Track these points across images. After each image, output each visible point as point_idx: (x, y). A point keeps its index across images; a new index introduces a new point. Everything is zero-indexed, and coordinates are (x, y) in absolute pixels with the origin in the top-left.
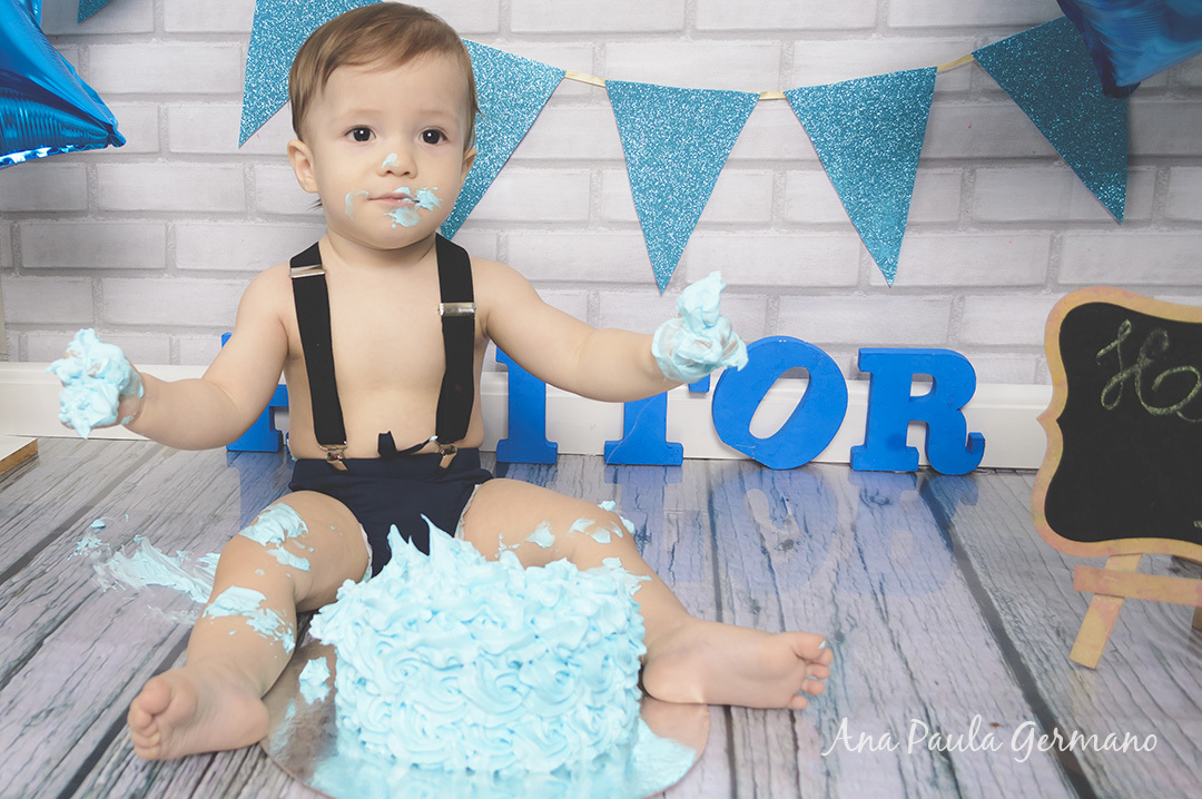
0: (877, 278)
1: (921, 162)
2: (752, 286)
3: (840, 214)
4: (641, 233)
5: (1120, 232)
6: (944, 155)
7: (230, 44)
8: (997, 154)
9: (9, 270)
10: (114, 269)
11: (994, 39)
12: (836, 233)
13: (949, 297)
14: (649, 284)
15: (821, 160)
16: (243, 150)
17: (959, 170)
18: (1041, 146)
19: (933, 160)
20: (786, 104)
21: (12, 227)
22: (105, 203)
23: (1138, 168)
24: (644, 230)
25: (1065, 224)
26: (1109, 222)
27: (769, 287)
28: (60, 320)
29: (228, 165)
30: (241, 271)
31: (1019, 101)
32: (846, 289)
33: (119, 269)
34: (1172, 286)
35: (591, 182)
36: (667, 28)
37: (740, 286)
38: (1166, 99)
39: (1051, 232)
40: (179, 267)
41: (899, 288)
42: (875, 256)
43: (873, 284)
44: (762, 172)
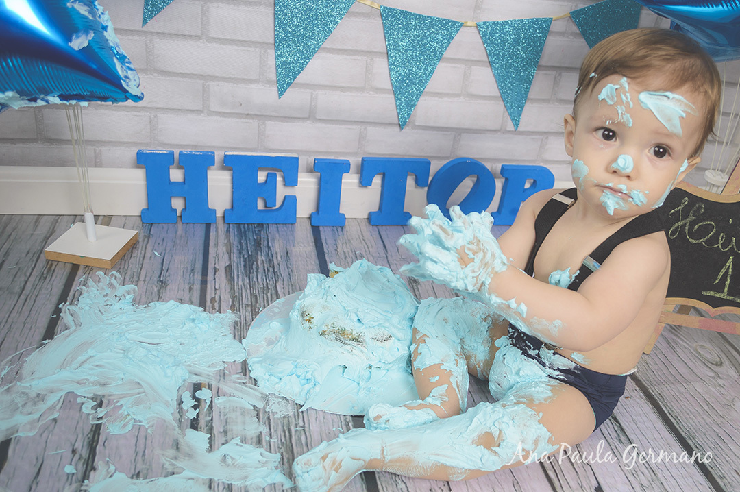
0: (510, 127)
2: (447, 128)
3: (495, 91)
4: (393, 96)
6: (548, 64)
12: (491, 102)
13: (541, 137)
15: (490, 63)
16: (144, 29)
17: (554, 73)
19: (543, 66)
20: (476, 29)
27: (457, 129)
29: (135, 38)
35: (367, 64)
41: (519, 132)
42: (510, 115)
43: (508, 129)
44: (459, 66)
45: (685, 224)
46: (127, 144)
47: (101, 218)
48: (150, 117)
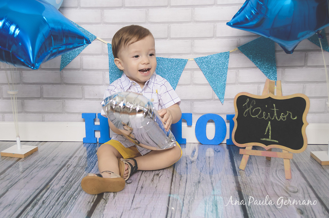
2: (187, 99)
6: (232, 67)
8: (244, 66)
12: (206, 86)
17: (235, 70)
23: (278, 69)
25: (261, 83)
29: (56, 71)
36: (163, 37)
39: (258, 85)
43: (216, 98)
44: (188, 72)
45: (249, 110)
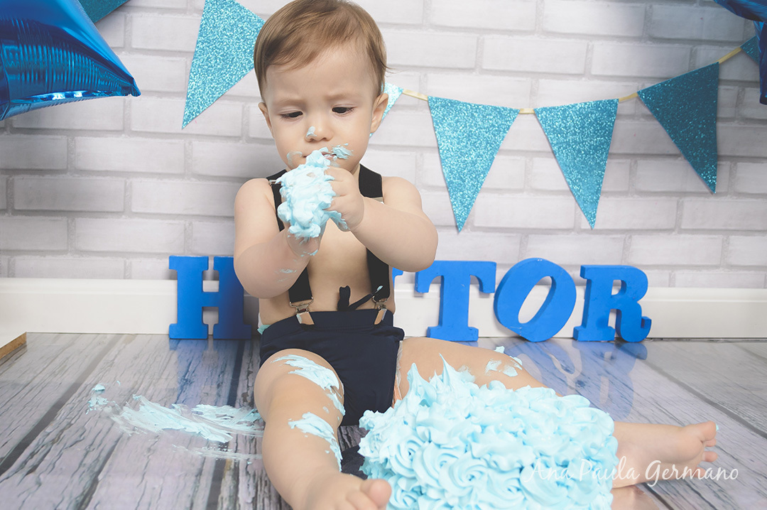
0: (585, 224)
1: (609, 155)
2: (512, 228)
3: (562, 184)
4: (447, 194)
5: (712, 199)
6: (621, 152)
7: (178, 59)
8: (649, 152)
9: (4, 211)
10: (85, 212)
11: (648, 85)
12: (561, 197)
13: (623, 236)
14: (451, 226)
15: (554, 153)
16: (184, 131)
17: (629, 161)
18: (673, 149)
19: (615, 154)
20: (534, 116)
21: (7, 181)
22: (81, 165)
23: (721, 163)
24: (449, 192)
25: (684, 194)
26: (707, 193)
27: (523, 229)
28: (42, 248)
29: (173, 141)
30: (179, 215)
31: (661, 122)
32: (568, 230)
33: (88, 212)
34: (738, 231)
35: (416, 160)
36: (465, 66)
37: (506, 228)
38: (735, 124)
39: (677, 198)
40: (134, 211)
41: (597, 230)
42: (583, 210)
43: (583, 227)
44: (519, 158)
46: (159, 255)
47: (124, 337)
48: (185, 225)
